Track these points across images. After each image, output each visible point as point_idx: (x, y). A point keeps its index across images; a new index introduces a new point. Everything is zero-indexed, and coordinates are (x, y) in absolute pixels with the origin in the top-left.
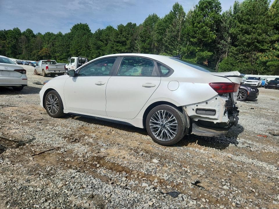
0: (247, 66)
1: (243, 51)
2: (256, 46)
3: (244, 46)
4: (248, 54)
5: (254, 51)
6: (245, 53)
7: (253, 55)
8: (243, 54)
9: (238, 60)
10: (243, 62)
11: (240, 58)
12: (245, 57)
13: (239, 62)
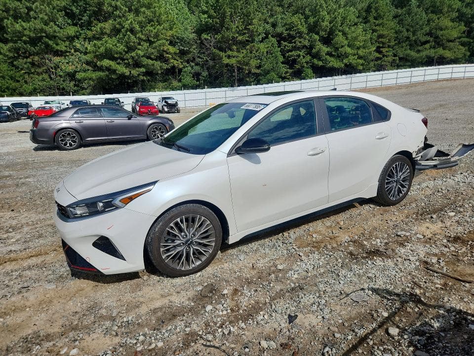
0: (43, 80)
1: (25, 53)
2: (47, 46)
3: (25, 42)
4: (36, 58)
5: (46, 53)
6: (31, 57)
7: (47, 61)
8: (28, 59)
9: (22, 69)
10: (33, 73)
11: (25, 66)
12: (33, 64)
13: (26, 73)
